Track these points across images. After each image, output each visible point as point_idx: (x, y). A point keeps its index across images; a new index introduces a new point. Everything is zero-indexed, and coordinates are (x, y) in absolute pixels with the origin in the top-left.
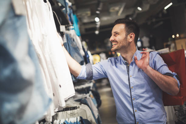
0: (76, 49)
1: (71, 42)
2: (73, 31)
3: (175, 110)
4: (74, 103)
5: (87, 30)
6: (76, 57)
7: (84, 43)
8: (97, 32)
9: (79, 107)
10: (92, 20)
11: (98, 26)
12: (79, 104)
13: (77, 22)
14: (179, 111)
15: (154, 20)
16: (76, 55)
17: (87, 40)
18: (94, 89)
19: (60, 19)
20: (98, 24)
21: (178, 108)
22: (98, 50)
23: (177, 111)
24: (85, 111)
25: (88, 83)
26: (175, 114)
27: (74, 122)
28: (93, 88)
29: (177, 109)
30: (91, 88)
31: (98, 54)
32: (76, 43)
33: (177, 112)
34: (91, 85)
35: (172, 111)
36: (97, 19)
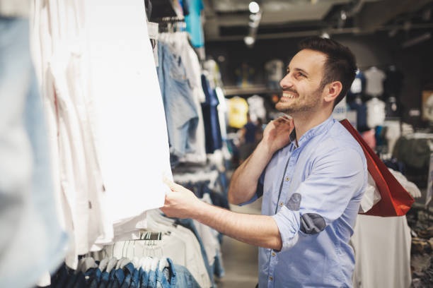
0: (183, 86)
1: (171, 65)
2: (184, 34)
3: (414, 276)
4: (160, 220)
5: (224, 30)
6: (179, 105)
7: (212, 64)
8: (249, 41)
9: (170, 233)
10: (242, 7)
11: (254, 25)
12: (171, 224)
13: (201, 8)
14: (422, 280)
15: (407, 26)
16: (181, 100)
17: (221, 59)
18: (218, 189)
19: (150, 3)
20: (256, 20)
21: (422, 271)
22: (245, 86)
23: (417, 279)
24: (184, 244)
25: (206, 172)
26: (412, 285)
27: (150, 271)
28: (215, 184)
29: (420, 274)
30: (211, 186)
31: (245, 96)
32: (185, 70)
33: (416, 282)
34: (213, 176)
35: (406, 278)
36: (254, 7)
